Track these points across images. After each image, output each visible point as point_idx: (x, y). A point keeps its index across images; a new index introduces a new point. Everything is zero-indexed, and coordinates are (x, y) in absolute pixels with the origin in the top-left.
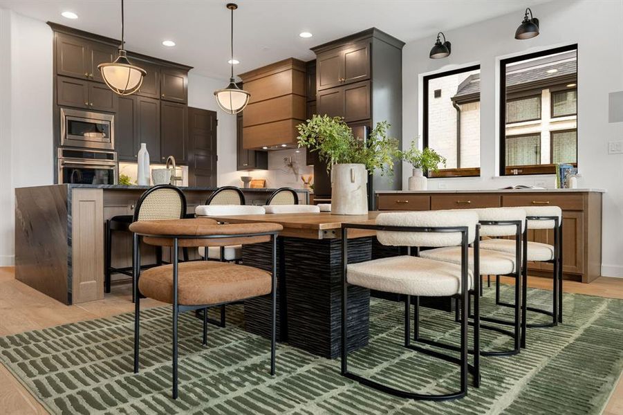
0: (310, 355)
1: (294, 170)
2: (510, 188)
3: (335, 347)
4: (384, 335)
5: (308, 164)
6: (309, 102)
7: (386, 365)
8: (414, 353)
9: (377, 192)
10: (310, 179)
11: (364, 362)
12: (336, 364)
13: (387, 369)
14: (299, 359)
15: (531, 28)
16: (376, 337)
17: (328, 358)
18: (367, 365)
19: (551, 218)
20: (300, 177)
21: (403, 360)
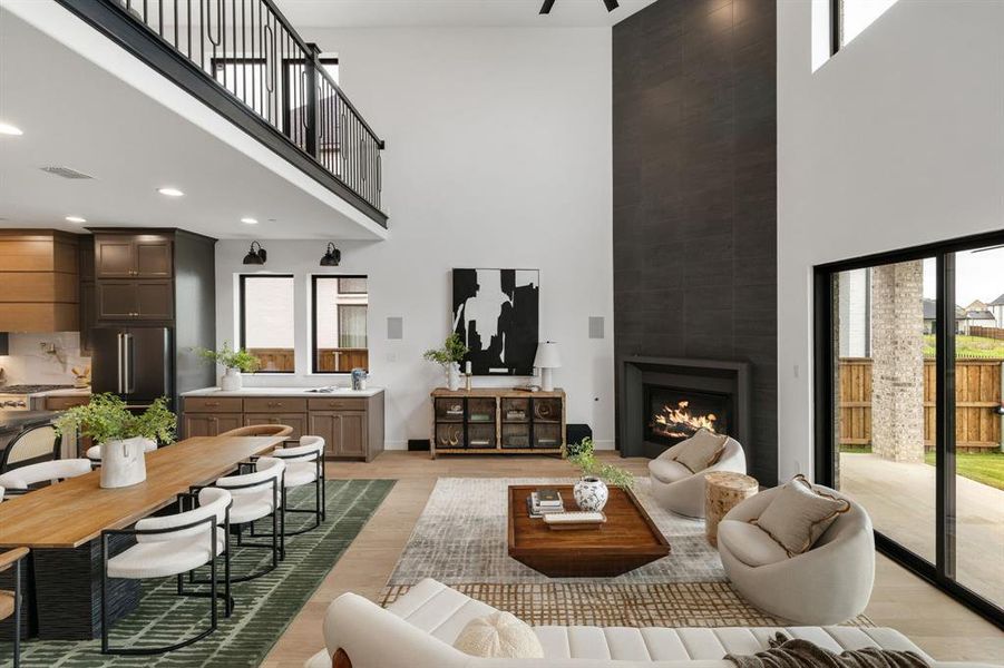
0: (65, 644)
1: (58, 357)
2: (315, 391)
3: (97, 627)
4: (160, 588)
5: (82, 355)
6: (84, 281)
7: (153, 623)
8: (186, 599)
9: (182, 394)
10: (86, 372)
11: (129, 629)
12: (96, 643)
13: (154, 628)
14: (52, 654)
15: (332, 262)
16: (150, 593)
17: (89, 640)
18: (132, 632)
19: (313, 453)
20: (69, 368)
21: (173, 612)
